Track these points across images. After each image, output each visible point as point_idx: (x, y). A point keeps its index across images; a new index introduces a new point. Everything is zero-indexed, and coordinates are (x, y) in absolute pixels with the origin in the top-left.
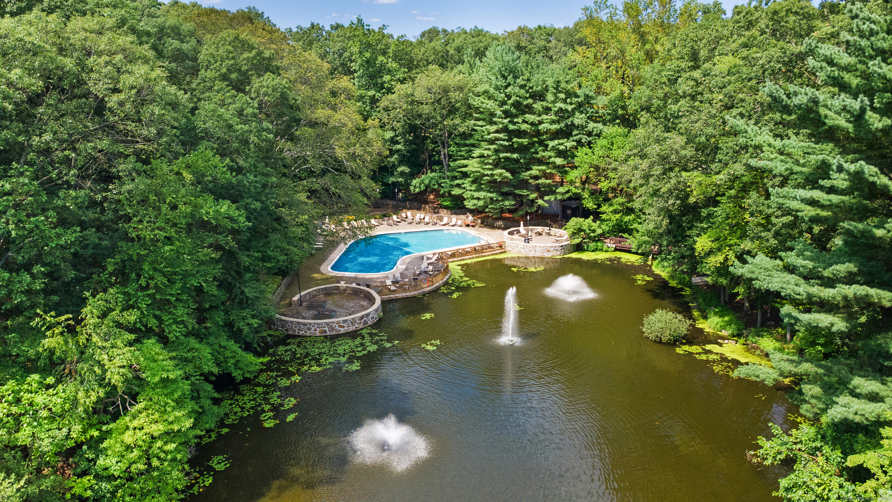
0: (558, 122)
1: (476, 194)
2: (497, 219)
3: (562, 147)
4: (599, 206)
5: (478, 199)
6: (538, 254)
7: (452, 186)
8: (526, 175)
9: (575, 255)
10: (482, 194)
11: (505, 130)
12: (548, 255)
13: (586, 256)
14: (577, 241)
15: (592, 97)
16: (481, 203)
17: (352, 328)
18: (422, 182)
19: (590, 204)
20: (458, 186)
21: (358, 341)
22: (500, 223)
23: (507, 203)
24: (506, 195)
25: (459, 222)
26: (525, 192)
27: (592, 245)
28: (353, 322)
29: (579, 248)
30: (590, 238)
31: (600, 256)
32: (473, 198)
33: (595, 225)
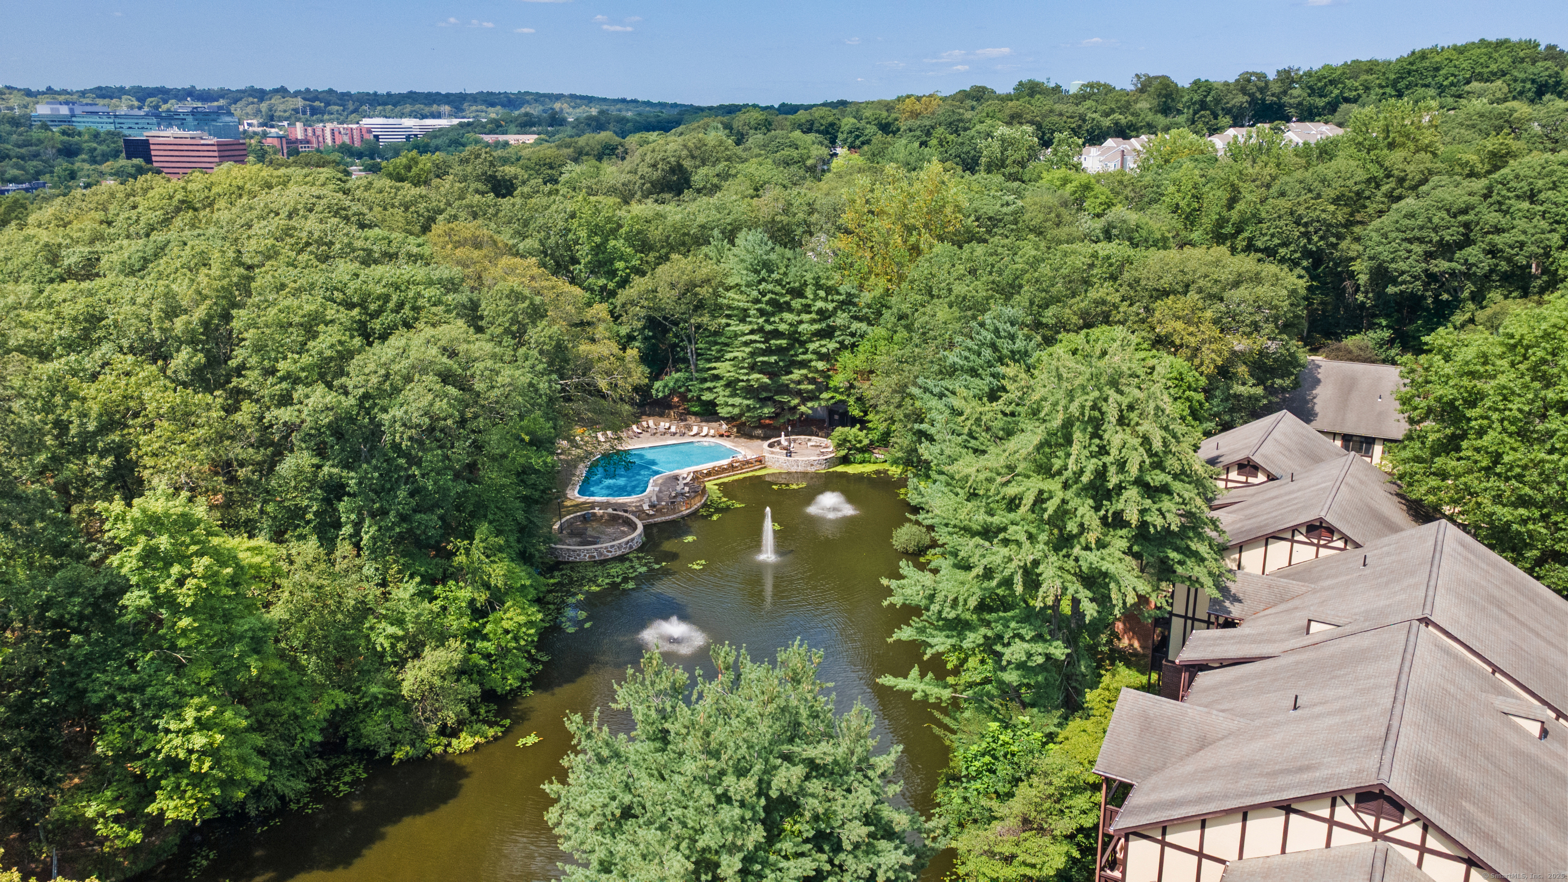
0: (820, 321)
1: (731, 401)
2: (756, 428)
3: (824, 350)
4: (866, 414)
5: (733, 405)
6: (800, 469)
7: (702, 390)
8: (785, 379)
9: (840, 469)
10: (737, 401)
11: (761, 330)
12: (812, 470)
13: (851, 469)
14: (843, 453)
15: (854, 296)
16: (736, 411)
17: (619, 553)
18: (666, 386)
19: (856, 412)
20: (710, 389)
21: (627, 564)
22: (759, 432)
23: (766, 410)
24: (764, 401)
25: (712, 432)
26: (785, 398)
27: (859, 457)
28: (620, 547)
29: (845, 460)
30: (857, 449)
31: (868, 468)
32: (726, 404)
33: (862, 434)
